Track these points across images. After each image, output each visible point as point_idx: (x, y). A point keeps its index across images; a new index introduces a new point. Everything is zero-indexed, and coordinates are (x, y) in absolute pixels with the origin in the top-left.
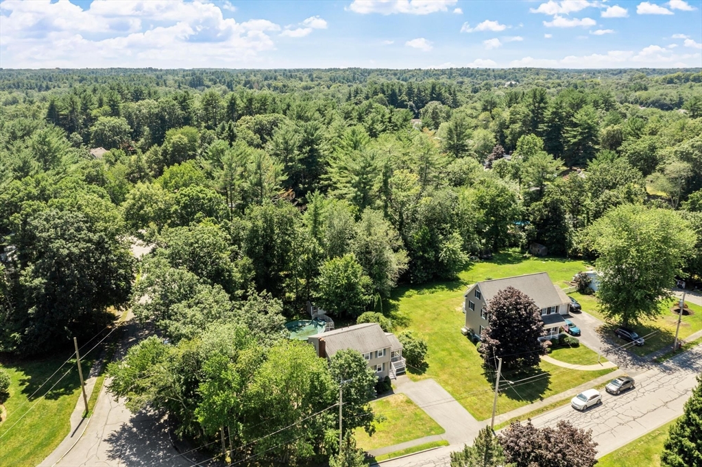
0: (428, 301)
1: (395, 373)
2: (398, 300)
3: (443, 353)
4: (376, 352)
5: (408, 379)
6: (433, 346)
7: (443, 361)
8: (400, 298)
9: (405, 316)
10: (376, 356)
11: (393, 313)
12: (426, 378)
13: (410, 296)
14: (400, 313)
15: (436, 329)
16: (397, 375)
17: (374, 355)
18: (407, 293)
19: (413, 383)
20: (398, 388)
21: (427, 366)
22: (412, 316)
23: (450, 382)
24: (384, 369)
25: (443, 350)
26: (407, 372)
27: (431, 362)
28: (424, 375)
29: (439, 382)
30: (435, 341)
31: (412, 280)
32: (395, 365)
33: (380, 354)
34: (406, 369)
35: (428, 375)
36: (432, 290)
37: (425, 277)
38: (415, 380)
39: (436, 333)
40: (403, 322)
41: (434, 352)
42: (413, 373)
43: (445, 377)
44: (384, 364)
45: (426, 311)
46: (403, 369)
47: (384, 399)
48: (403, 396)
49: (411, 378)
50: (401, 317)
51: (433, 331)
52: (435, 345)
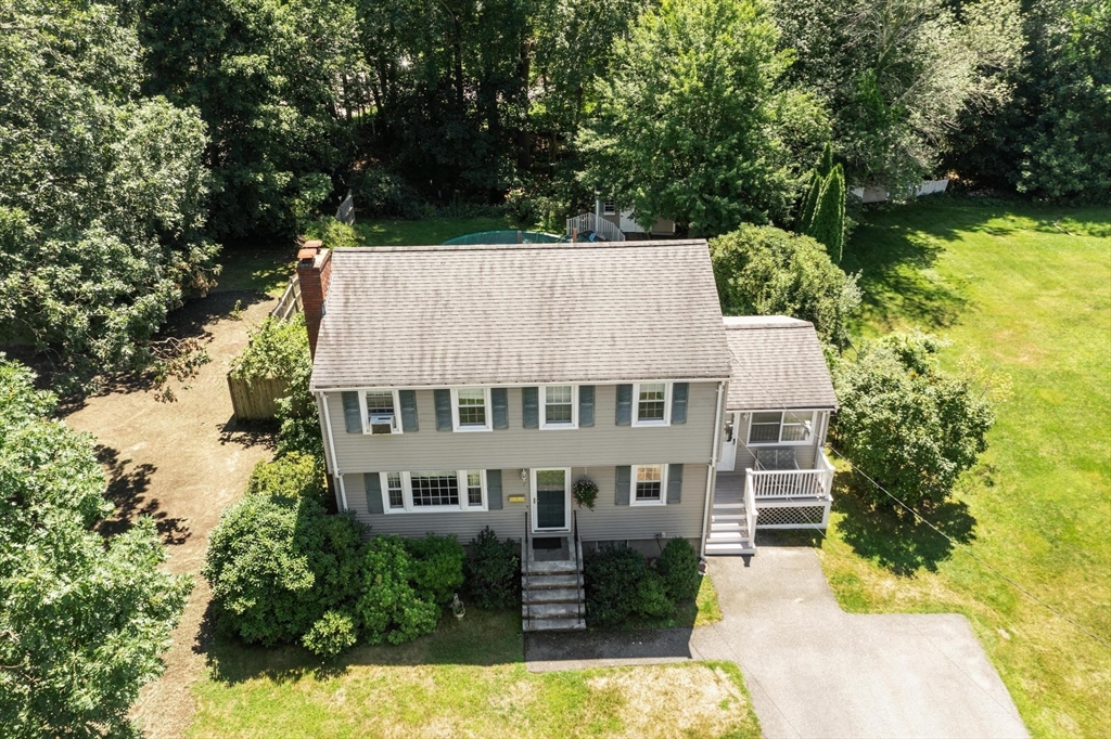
0: (1066, 257)
1: (751, 527)
2: (950, 237)
3: (1077, 477)
4: (623, 391)
5: (816, 582)
6: (1034, 434)
7: (1068, 525)
8: (962, 233)
9: (946, 286)
10: (622, 416)
11: (904, 270)
12: (927, 607)
13: (1002, 232)
14: (929, 276)
15: (1072, 363)
16: (766, 537)
17: (605, 407)
18: (996, 223)
19: (833, 613)
20: (730, 621)
21: (963, 526)
22: (977, 293)
23: (1077, 682)
24: (675, 495)
25: (1083, 464)
26: (835, 539)
27: (999, 516)
28: (930, 583)
29: (1003, 661)
30: (1050, 408)
31: (1026, 182)
32: (763, 486)
33: (652, 410)
34: (832, 520)
35: (957, 586)
36: (1098, 227)
37: (1082, 177)
38: (854, 600)
39: (1069, 375)
40: (931, 309)
41: (1030, 464)
42: (863, 551)
43: (1050, 631)
44: (676, 469)
45: (1047, 285)
46: (816, 514)
47: (601, 674)
48: (729, 687)
49: (836, 581)
50: (931, 287)
51: (1054, 366)
52: (1047, 430)
